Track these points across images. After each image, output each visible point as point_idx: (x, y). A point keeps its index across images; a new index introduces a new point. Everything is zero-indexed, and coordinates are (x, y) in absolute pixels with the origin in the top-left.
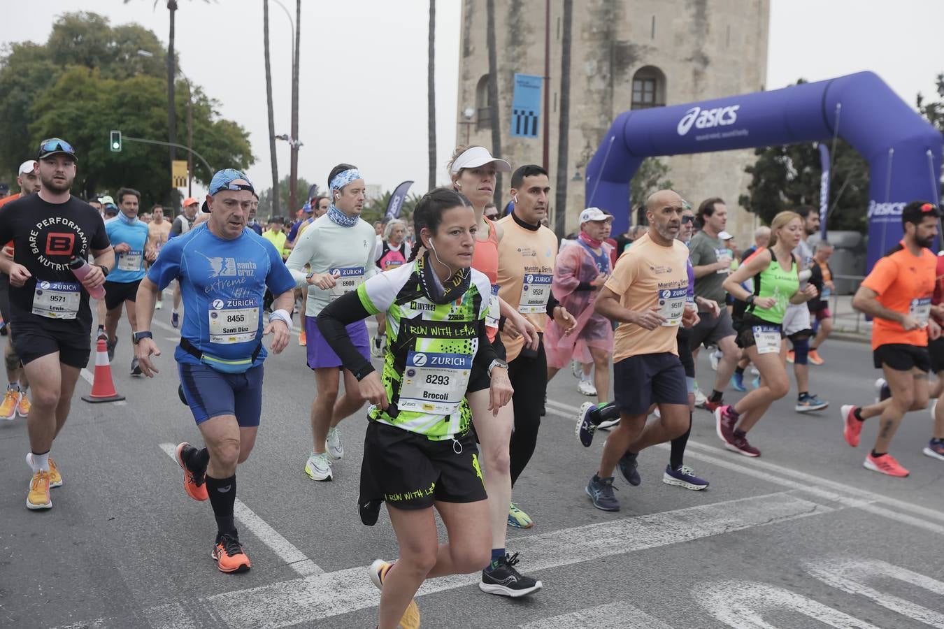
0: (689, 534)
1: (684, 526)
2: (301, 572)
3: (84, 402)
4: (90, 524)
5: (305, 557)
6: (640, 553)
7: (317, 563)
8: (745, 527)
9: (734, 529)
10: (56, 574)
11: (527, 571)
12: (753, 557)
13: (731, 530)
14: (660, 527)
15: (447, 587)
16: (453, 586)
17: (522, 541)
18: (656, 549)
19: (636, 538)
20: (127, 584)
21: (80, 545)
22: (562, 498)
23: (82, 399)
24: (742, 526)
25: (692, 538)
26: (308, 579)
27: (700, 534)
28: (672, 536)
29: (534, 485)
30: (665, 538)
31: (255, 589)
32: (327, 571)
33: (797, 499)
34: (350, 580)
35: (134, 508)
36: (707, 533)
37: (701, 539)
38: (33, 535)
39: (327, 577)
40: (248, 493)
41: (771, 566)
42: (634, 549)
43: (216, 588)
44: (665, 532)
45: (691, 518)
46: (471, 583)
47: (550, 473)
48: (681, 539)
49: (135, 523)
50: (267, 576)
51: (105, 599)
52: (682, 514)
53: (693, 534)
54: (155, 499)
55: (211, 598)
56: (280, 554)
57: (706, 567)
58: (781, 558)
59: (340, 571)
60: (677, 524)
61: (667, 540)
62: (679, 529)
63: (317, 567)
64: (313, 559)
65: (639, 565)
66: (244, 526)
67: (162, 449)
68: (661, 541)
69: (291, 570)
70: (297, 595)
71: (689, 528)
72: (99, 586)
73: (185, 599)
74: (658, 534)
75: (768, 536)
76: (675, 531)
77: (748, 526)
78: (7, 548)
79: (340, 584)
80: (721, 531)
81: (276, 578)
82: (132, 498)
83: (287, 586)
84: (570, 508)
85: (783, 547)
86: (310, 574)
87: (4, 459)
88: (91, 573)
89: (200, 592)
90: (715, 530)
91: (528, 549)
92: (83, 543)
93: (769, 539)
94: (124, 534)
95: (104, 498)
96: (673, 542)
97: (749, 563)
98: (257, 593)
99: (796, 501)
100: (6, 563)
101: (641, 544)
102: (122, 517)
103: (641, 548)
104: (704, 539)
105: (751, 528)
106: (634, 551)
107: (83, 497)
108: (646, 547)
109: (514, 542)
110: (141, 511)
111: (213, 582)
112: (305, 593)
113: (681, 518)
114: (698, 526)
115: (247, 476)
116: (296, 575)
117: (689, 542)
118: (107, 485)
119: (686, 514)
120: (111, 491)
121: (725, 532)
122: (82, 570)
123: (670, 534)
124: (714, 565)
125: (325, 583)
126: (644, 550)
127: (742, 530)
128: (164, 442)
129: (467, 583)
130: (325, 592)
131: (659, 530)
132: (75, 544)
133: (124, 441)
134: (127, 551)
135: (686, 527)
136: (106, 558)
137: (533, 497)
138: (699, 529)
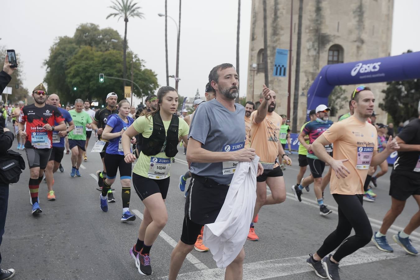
0: (369, 259)
1: (367, 255)
2: (199, 268)
3: (98, 191)
4: (108, 243)
5: (200, 262)
6: (348, 267)
7: (205, 264)
8: (395, 257)
9: (390, 258)
10: (98, 264)
11: (298, 272)
12: (400, 271)
13: (388, 258)
14: (356, 256)
15: (263, 278)
16: (266, 278)
17: (293, 259)
18: (355, 265)
19: (345, 260)
20: (127, 270)
21: (106, 252)
22: (309, 241)
23: (97, 189)
24: (394, 257)
25: (371, 261)
26: (202, 271)
27: (374, 259)
28: (362, 260)
29: (296, 234)
30: (358, 260)
31: (181, 275)
32: (210, 268)
33: (418, 245)
34: (221, 273)
35: (126, 237)
36: (378, 259)
37: (375, 262)
38: (86, 247)
39: (211, 271)
40: (172, 232)
41: (410, 276)
42: (345, 265)
43: (164, 273)
44: (358, 258)
45: (369, 252)
46: (273, 277)
47: (302, 229)
48: (366, 261)
49: (126, 244)
50: (185, 269)
51: (119, 276)
52: (365, 250)
53: (371, 260)
54: (133, 233)
55: (163, 278)
56: (189, 260)
57: (379, 275)
58: (414, 272)
59: (216, 269)
60: (363, 254)
61: (359, 262)
62: (364, 257)
63: (205, 266)
64: (203, 263)
65: (348, 272)
66: (172, 247)
67: (133, 212)
68: (357, 262)
69: (195, 267)
70: (199, 278)
71: (369, 257)
72: (116, 270)
73: (152, 277)
74: (355, 259)
75: (407, 262)
76: (362, 258)
77: (397, 257)
78: (76, 252)
79: (216, 274)
80: (384, 258)
81: (189, 270)
82: (124, 233)
83: (194, 274)
84: (313, 245)
85: (414, 267)
86: (203, 269)
87: (69, 214)
88: (112, 264)
89: (158, 274)
90: (381, 258)
91: (296, 263)
92: (107, 251)
93: (407, 263)
94: (123, 248)
95: (112, 232)
96: (362, 262)
97: (399, 274)
98: (181, 276)
99: (418, 246)
100: (77, 258)
101: (347, 263)
102: (121, 241)
103: (348, 265)
104: (376, 262)
105: (398, 258)
106: (344, 266)
107: (104, 231)
108: (350, 264)
109: (290, 259)
110: (128, 238)
111: (162, 271)
112: (202, 277)
113: (364, 252)
114: (373, 256)
115: (170, 225)
116: (197, 269)
117: (369, 263)
118: (113, 227)
119: (366, 250)
120: (115, 229)
121: (386, 259)
122: (108, 263)
123: (360, 259)
124: (383, 274)
125: (210, 273)
126: (350, 266)
127: (394, 259)
128: (133, 209)
129: (272, 277)
130: (211, 277)
131: (355, 257)
132: (103, 251)
133: (117, 208)
134: (125, 255)
135: (367, 256)
136: (117, 258)
137: (296, 239)
138: (373, 257)
